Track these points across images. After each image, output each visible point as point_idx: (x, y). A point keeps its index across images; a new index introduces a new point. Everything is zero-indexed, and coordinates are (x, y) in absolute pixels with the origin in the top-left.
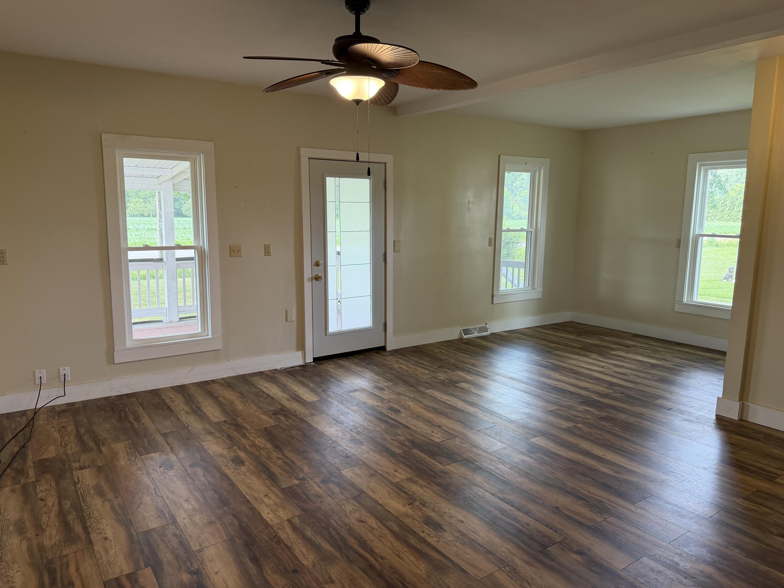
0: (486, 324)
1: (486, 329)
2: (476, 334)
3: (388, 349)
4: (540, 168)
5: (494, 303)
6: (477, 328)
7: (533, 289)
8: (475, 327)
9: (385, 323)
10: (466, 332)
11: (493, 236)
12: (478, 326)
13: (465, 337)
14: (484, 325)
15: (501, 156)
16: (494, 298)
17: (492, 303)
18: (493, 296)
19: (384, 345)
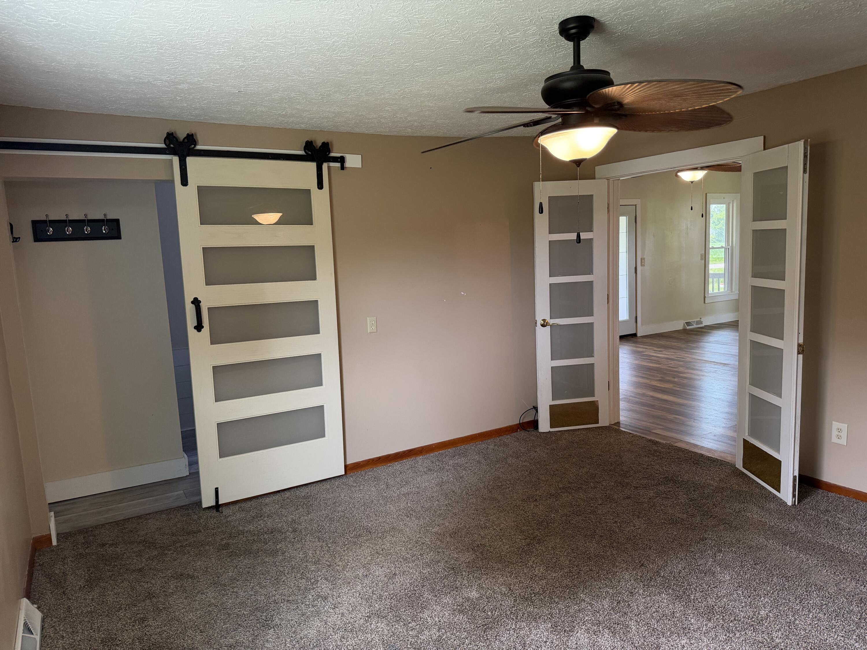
0: (701, 319)
1: (701, 323)
2: (695, 326)
3: (639, 335)
4: (733, 201)
5: (706, 303)
6: (695, 321)
7: (732, 292)
8: (694, 320)
9: (636, 317)
10: (688, 324)
11: (704, 253)
12: (696, 320)
13: (688, 328)
14: (699, 319)
15: (708, 194)
16: (706, 299)
17: (704, 302)
18: (705, 297)
19: (635, 332)
